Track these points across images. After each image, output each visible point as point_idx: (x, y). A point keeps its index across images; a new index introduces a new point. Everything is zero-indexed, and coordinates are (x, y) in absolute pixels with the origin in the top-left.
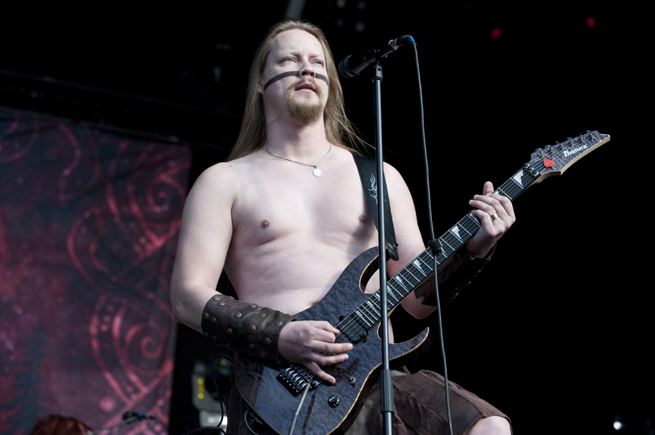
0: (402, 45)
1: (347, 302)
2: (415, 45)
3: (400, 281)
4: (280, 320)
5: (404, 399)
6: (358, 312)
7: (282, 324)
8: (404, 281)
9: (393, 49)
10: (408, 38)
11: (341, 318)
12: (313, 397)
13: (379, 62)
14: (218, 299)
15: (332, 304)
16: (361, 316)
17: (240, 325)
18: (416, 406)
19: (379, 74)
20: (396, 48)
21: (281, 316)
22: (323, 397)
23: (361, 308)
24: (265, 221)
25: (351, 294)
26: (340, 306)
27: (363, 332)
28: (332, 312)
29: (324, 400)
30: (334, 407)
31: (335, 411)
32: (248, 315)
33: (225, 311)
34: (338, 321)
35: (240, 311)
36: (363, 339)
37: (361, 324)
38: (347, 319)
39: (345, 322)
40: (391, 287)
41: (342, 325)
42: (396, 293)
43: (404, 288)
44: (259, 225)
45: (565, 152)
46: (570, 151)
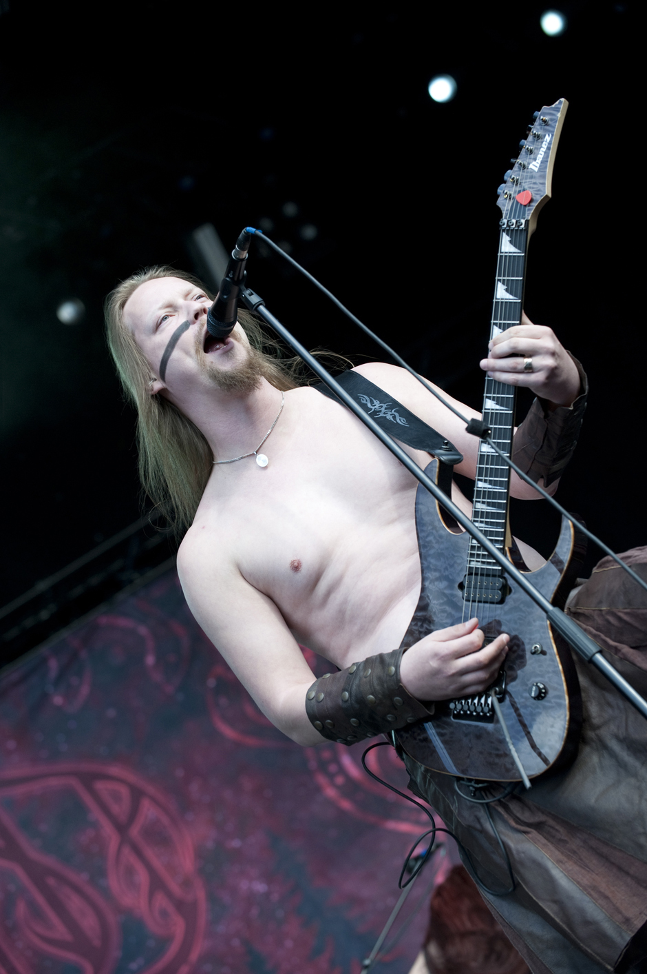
0: (248, 246)
1: (451, 562)
2: (259, 233)
3: (487, 485)
4: (389, 665)
5: (599, 621)
6: (473, 564)
7: (393, 669)
8: (490, 482)
9: (243, 260)
10: (247, 233)
11: (461, 586)
13: (243, 287)
14: (313, 694)
15: (437, 579)
16: (479, 565)
17: (357, 706)
18: (620, 619)
19: (255, 299)
23: (472, 555)
24: (293, 563)
27: (499, 582)
28: (445, 588)
29: (526, 698)
30: (543, 698)
31: (549, 702)
32: (354, 687)
33: (329, 704)
34: (460, 593)
35: (344, 690)
36: (506, 590)
37: (488, 575)
38: (470, 582)
39: (469, 587)
40: (483, 503)
41: (469, 594)
42: (493, 505)
43: (498, 489)
44: (290, 572)
45: (531, 166)
46: (535, 159)
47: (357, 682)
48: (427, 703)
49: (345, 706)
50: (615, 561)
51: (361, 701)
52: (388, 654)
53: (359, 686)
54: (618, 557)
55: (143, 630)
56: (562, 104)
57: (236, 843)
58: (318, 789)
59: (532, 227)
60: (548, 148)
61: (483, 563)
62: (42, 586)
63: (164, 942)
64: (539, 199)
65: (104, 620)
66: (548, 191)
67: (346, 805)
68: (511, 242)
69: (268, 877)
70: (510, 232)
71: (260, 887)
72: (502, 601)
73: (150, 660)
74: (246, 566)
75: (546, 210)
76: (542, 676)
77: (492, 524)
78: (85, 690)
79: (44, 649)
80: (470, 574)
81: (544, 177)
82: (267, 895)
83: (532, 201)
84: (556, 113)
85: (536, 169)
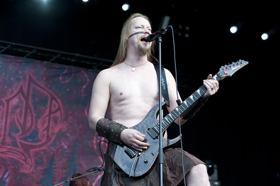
1: (151, 123)
2: (172, 29)
3: (171, 116)
4: (122, 128)
5: (168, 158)
6: (155, 127)
7: (122, 129)
8: (172, 116)
11: (149, 129)
12: (138, 159)
14: (102, 120)
15: (145, 124)
16: (156, 128)
17: (108, 130)
18: (172, 161)
20: (166, 30)
21: (122, 127)
22: (142, 159)
23: (156, 125)
24: (121, 93)
25: (152, 120)
26: (148, 124)
27: (157, 135)
28: (145, 127)
31: (146, 165)
32: (111, 126)
33: (103, 124)
34: (147, 130)
35: (109, 125)
36: (157, 138)
37: (156, 132)
38: (151, 130)
39: (150, 131)
40: (167, 118)
41: (149, 132)
42: (169, 120)
43: (173, 118)
44: (119, 94)
45: (232, 68)
46: (234, 67)
47: (112, 125)
48: (122, 142)
49: (106, 127)
50: (181, 151)
51: (110, 129)
52: (123, 126)
53: (112, 126)
54: (182, 150)
55: (88, 80)
56: (247, 63)
57: (69, 135)
58: (93, 139)
59: (222, 79)
60: (238, 68)
61: (157, 129)
62: (77, 55)
63: (39, 140)
64: (228, 75)
65: (82, 71)
66: (231, 75)
67: (95, 147)
68: (216, 77)
69: (69, 147)
70: (218, 75)
71: (66, 147)
72: (154, 139)
73: (84, 87)
74: (112, 85)
75: (228, 78)
76: (149, 159)
77: (166, 123)
78: (67, 81)
79: (67, 67)
80: (153, 129)
81: (233, 72)
82: (66, 150)
83: (227, 74)
84: (245, 63)
85: (232, 69)
